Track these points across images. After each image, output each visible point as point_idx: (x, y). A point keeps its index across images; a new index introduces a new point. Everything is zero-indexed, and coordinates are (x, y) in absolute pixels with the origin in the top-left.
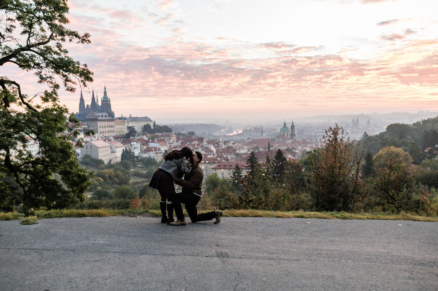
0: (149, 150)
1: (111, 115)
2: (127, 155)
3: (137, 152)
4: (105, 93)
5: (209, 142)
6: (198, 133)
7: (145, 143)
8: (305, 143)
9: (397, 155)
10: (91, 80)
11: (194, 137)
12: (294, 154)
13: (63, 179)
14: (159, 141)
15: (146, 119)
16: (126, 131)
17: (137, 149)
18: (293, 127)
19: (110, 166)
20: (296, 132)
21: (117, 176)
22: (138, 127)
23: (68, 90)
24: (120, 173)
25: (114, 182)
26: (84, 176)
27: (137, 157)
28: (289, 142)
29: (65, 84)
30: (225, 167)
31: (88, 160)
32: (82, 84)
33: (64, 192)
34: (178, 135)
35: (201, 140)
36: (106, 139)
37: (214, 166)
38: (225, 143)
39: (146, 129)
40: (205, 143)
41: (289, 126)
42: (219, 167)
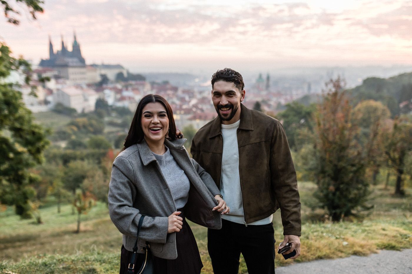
0: (122, 99)
1: (82, 61)
2: (101, 104)
3: (110, 101)
4: (75, 38)
5: (184, 92)
6: (173, 82)
7: (119, 91)
8: (279, 94)
9: (375, 109)
10: (41, 10)
11: (168, 86)
12: (269, 106)
13: (14, 136)
14: (134, 90)
15: (119, 66)
16: (98, 79)
17: (110, 98)
18: (268, 78)
19: (83, 114)
20: (271, 83)
21: (91, 125)
22: (111, 75)
23: (10, 21)
24: (94, 122)
25: (88, 132)
26: (39, 134)
27: (111, 106)
28: (264, 93)
29: (6, 14)
30: (200, 118)
31: (60, 108)
32: (31, 16)
33: (17, 153)
34: (153, 84)
35: (175, 89)
36: (78, 86)
37: (189, 116)
38: (201, 92)
39: (120, 77)
40: (180, 93)
41: (264, 77)
42: (194, 118)
